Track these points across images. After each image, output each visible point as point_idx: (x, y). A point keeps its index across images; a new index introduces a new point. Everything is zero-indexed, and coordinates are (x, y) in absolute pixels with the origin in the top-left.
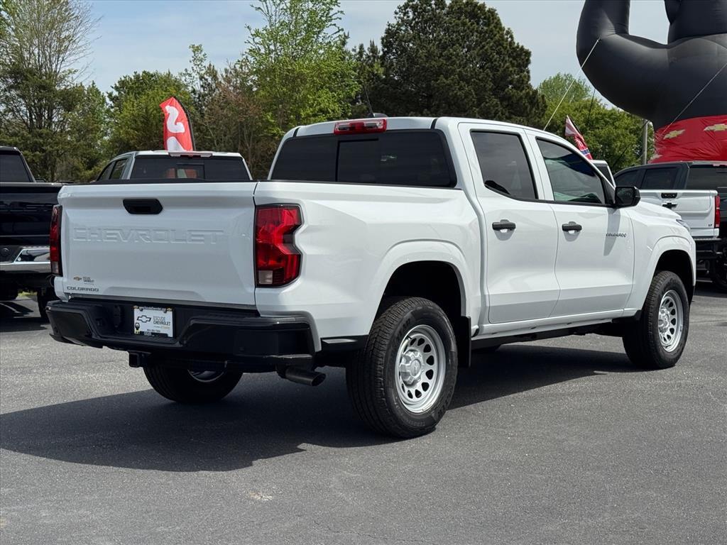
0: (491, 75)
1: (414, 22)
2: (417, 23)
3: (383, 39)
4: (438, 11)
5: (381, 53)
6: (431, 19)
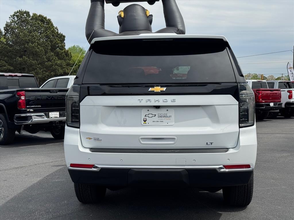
0: (50, 43)
1: (17, 22)
2: (19, 22)
3: (4, 28)
4: (27, 18)
5: (4, 34)
6: (24, 21)
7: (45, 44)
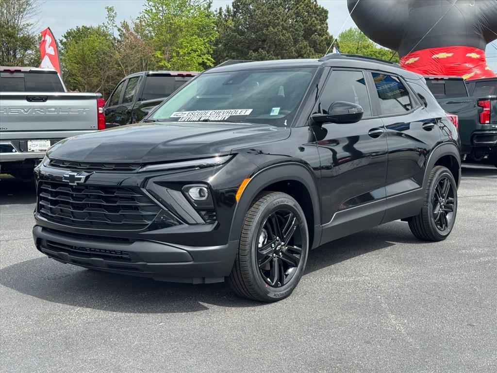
0: (303, 26)
5: (233, 13)
7: (295, 26)
